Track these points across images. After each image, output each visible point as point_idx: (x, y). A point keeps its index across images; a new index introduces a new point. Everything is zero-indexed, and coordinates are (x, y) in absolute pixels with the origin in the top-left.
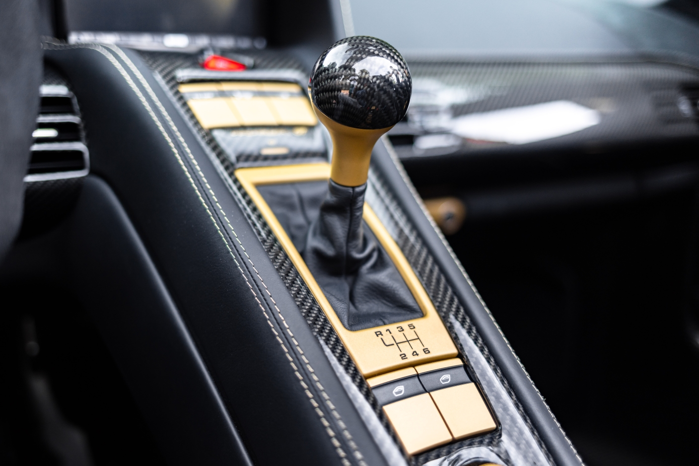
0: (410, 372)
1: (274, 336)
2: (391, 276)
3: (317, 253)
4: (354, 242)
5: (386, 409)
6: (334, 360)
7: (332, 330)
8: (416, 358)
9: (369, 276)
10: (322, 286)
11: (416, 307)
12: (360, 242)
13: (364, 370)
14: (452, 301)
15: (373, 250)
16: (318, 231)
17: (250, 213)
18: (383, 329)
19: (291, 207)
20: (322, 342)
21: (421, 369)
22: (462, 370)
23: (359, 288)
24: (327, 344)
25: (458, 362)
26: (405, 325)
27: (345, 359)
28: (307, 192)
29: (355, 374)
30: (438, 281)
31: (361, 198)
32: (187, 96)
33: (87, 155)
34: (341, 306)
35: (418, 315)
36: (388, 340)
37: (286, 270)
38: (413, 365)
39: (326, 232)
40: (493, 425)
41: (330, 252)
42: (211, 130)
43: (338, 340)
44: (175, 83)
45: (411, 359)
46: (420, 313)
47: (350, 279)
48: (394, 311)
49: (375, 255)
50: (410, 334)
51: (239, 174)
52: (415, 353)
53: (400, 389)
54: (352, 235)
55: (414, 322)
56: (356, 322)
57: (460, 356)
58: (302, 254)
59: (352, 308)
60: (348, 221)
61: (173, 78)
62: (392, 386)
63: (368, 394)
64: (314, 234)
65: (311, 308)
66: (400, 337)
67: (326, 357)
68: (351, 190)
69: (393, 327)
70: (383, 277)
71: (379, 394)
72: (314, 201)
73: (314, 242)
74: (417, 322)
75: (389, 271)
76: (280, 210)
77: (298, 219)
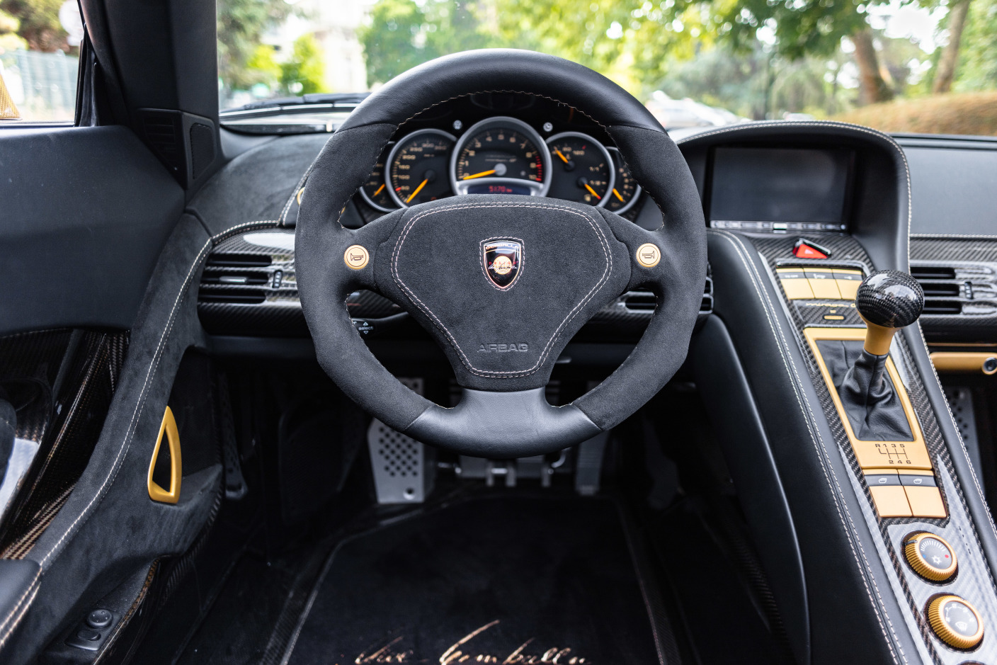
0: (894, 472)
1: (810, 434)
2: (896, 412)
3: (849, 389)
4: (874, 387)
5: (872, 488)
6: (846, 461)
7: (846, 438)
8: (900, 465)
9: (880, 408)
10: (847, 410)
11: (909, 434)
12: (879, 387)
13: (862, 464)
14: (937, 435)
15: (889, 393)
16: (852, 376)
17: (809, 359)
18: (881, 443)
19: (839, 356)
20: (841, 449)
21: (901, 472)
22: (932, 478)
23: (873, 415)
24: (841, 445)
25: (931, 473)
26: (898, 444)
27: (851, 456)
28: (851, 347)
29: (855, 465)
30: (931, 421)
31: (882, 362)
32: (780, 276)
33: (712, 301)
34: (856, 425)
35: (910, 439)
36: (883, 449)
37: (825, 399)
38: (897, 468)
39: (857, 378)
40: (943, 514)
41: (857, 390)
42: (792, 300)
43: (849, 444)
44: (774, 266)
45: (896, 464)
46: (913, 439)
47: (869, 409)
48: (894, 434)
49: (890, 397)
50: (900, 450)
51: (807, 332)
52: (901, 462)
53: (884, 479)
54: (873, 383)
55: (904, 443)
56: (863, 435)
57: (933, 470)
58: (838, 388)
59: (865, 426)
60: (872, 374)
61: (774, 264)
62: (879, 477)
63: (861, 477)
64: (849, 377)
65: (836, 423)
66: (892, 450)
67: (840, 452)
68: (876, 357)
69: (889, 444)
70: (890, 411)
71: (869, 480)
72: (856, 354)
73: (847, 381)
74: (907, 444)
75: (897, 408)
76: (829, 358)
77: (841, 364)
